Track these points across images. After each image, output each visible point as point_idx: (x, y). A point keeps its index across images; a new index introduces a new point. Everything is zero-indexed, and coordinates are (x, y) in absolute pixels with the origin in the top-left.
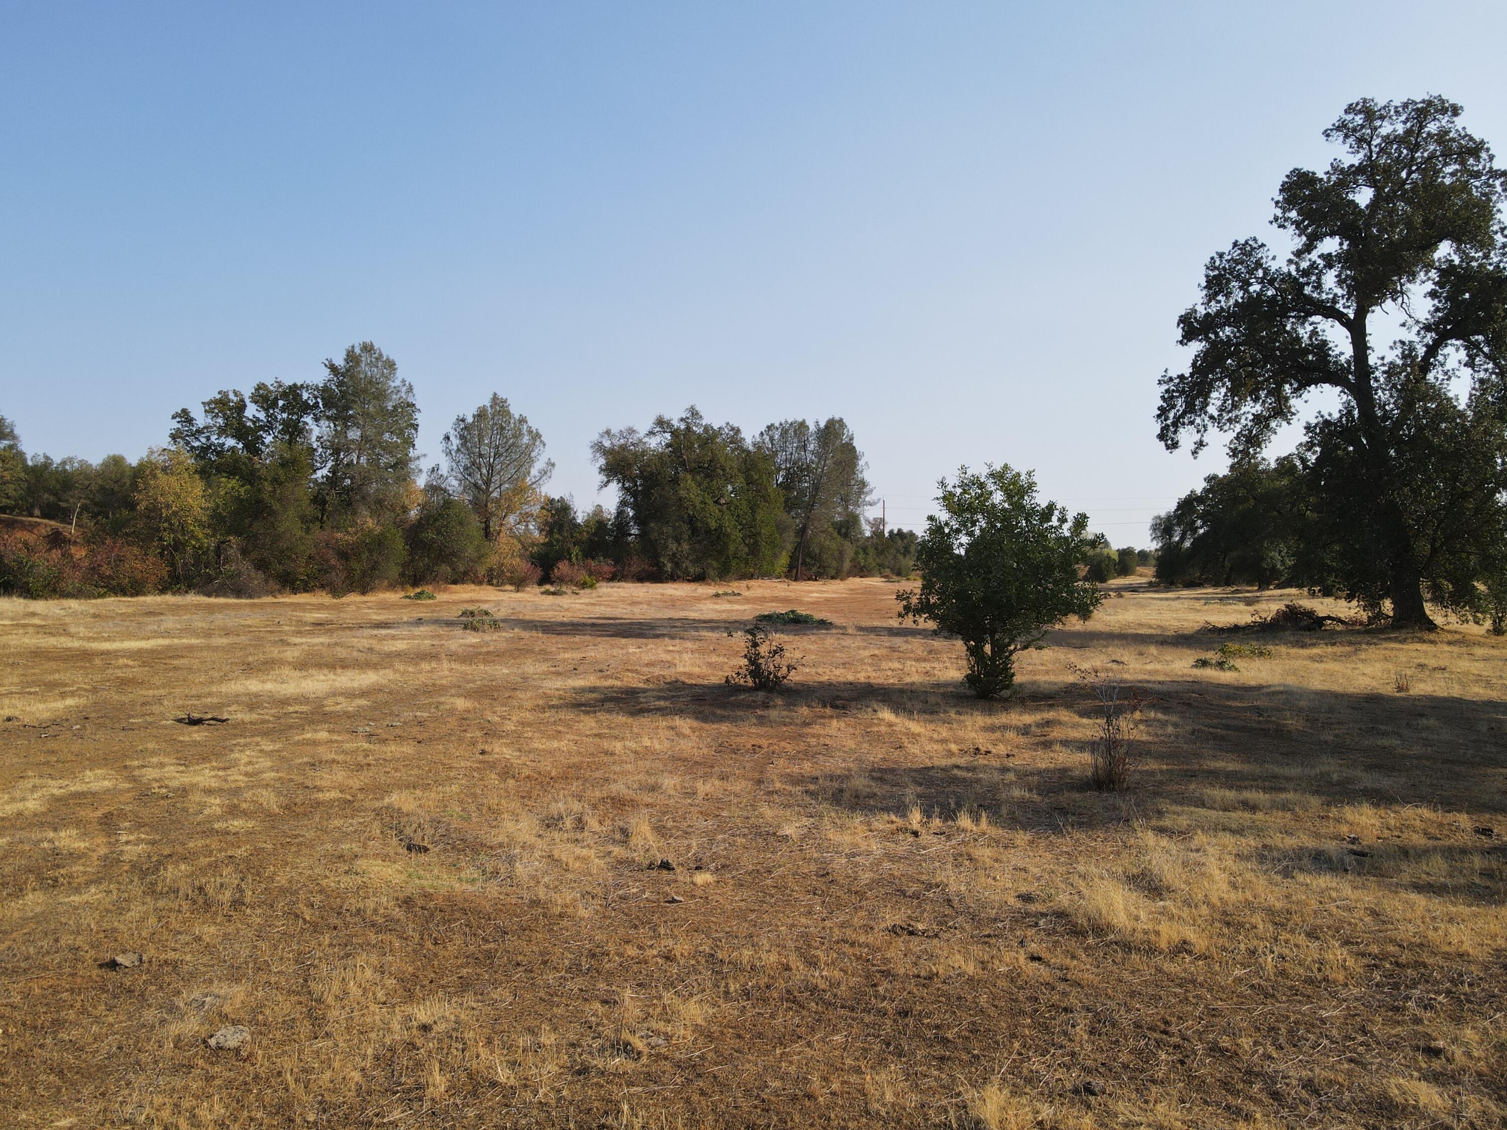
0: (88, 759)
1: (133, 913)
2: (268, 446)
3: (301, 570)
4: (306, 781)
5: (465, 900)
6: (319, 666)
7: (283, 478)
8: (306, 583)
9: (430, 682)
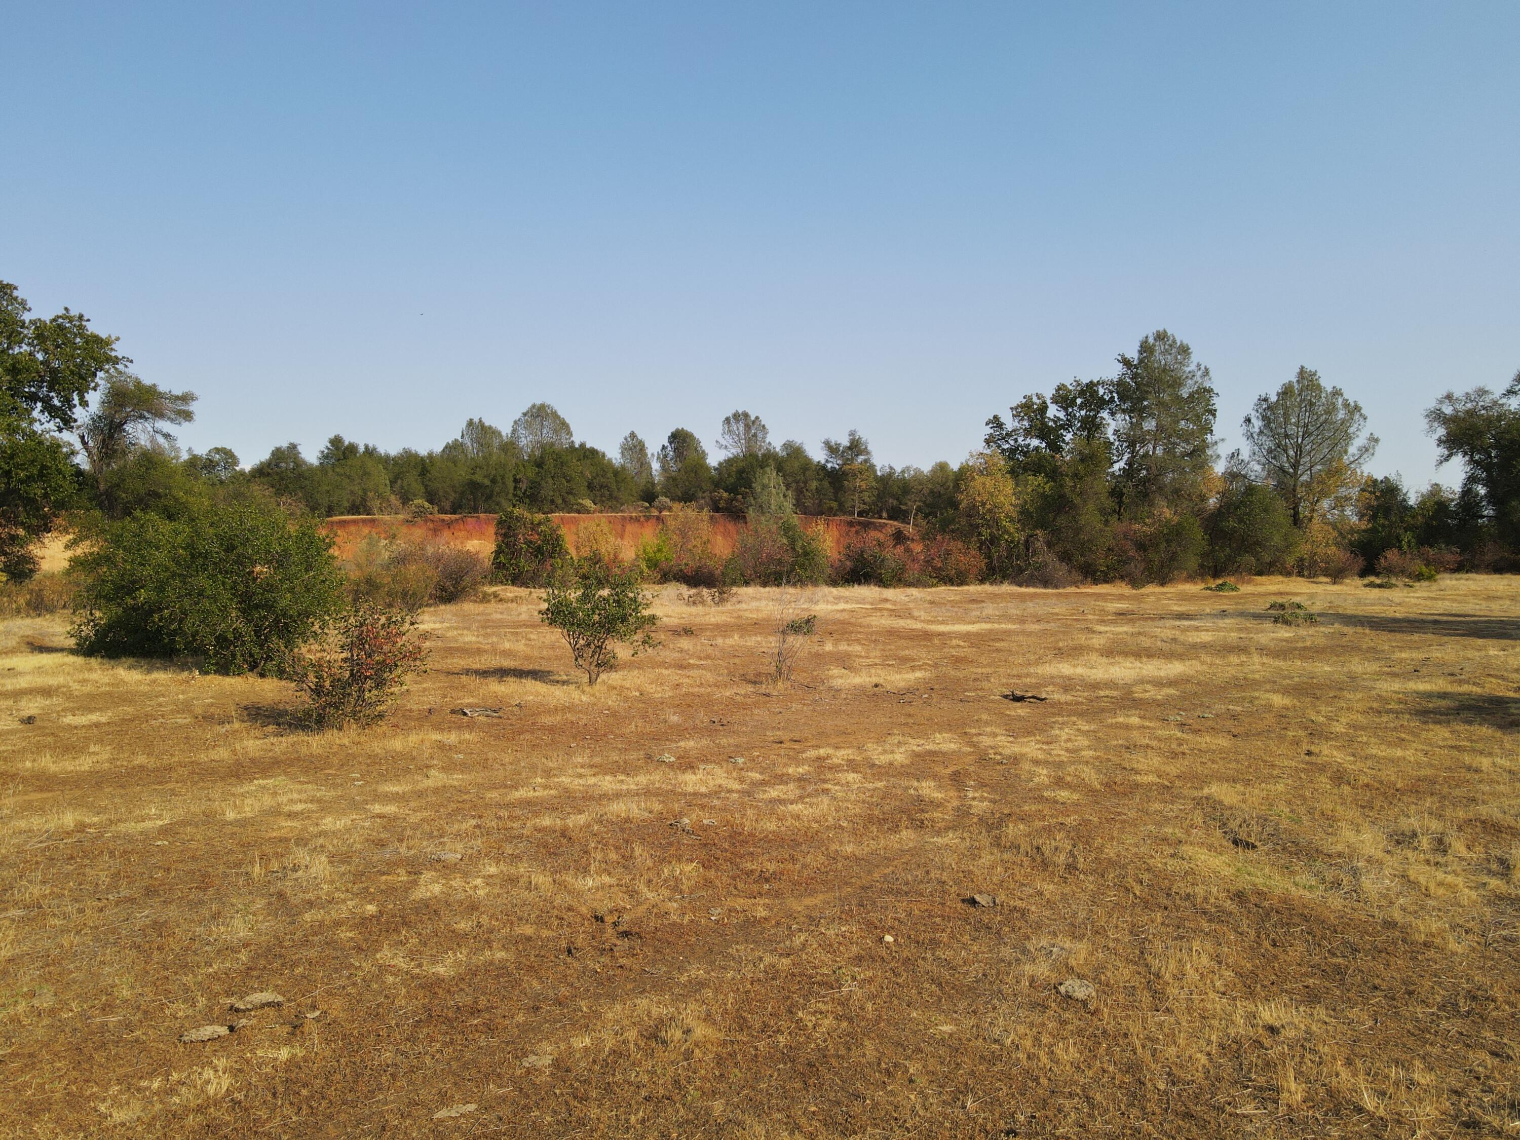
0: (936, 724)
1: (984, 861)
2: (1067, 444)
3: (1101, 563)
4: (1123, 763)
5: (1305, 906)
6: (1125, 654)
7: (1082, 473)
8: (1106, 574)
9: (1241, 676)
